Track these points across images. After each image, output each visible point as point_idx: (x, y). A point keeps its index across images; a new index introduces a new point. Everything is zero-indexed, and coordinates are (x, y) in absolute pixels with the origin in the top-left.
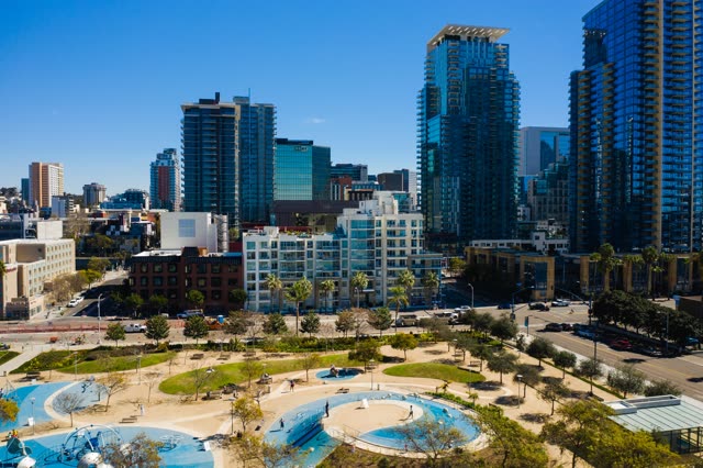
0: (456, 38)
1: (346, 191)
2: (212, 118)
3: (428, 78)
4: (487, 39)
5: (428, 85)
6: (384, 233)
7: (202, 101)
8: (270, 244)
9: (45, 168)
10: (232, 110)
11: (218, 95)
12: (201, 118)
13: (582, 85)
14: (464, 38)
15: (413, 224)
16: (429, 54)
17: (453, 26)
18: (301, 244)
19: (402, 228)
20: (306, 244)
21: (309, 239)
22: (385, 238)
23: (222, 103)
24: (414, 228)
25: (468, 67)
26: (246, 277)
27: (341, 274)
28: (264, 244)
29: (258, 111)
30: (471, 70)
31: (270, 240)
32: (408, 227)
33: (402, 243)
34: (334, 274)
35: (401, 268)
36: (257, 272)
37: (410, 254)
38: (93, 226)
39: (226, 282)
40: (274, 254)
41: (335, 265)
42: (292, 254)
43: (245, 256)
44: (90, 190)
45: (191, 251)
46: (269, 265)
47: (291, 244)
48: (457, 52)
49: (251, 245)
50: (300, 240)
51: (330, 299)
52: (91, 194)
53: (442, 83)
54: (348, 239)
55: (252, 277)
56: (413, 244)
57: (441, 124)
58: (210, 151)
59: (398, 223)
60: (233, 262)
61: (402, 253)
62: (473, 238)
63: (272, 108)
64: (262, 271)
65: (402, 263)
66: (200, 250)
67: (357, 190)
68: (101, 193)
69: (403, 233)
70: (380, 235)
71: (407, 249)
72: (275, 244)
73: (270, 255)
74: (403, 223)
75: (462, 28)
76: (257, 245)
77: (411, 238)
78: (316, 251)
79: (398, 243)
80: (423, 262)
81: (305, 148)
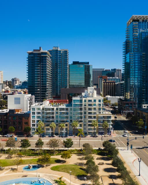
0: (138, 21)
1: (103, 82)
2: (38, 57)
3: (127, 37)
5: (127, 40)
6: (87, 105)
7: (34, 50)
8: (41, 109)
10: (46, 53)
11: (40, 48)
12: (34, 57)
14: (141, 21)
15: (100, 101)
16: (127, 27)
17: (135, 16)
18: (53, 109)
19: (94, 103)
20: (55, 109)
21: (57, 107)
22: (88, 107)
23: (42, 51)
24: (100, 103)
25: (142, 33)
26: (31, 122)
27: (69, 121)
28: (39, 109)
29: (62, 52)
30: (143, 34)
31: (41, 107)
32: (97, 103)
33: (95, 109)
34: (66, 121)
35: (93, 119)
36: (36, 119)
37: (98, 113)
38: (3, 96)
39: (23, 123)
40: (43, 113)
41: (67, 117)
42: (49, 113)
43: (31, 113)
44: (14, 80)
45: (12, 111)
46: (41, 117)
47: (49, 109)
48: (137, 26)
49: (34, 109)
50: (53, 107)
51: (64, 131)
52: (14, 82)
53: (131, 39)
54: (72, 107)
55: (34, 121)
56: (99, 109)
57: (130, 56)
58: (37, 69)
59: (93, 101)
60: (27, 116)
61: (95, 113)
62: (144, 104)
63: (67, 51)
64: (38, 119)
65: (95, 117)
66: (18, 110)
67: (107, 81)
68: (18, 81)
69: (95, 105)
70: (86, 106)
71: (97, 111)
72: (43, 109)
73: (41, 113)
74: (95, 101)
75: (140, 17)
76: (36, 109)
77: (98, 107)
78: (59, 111)
79: (93, 109)
80: (104, 117)
81: (82, 66)
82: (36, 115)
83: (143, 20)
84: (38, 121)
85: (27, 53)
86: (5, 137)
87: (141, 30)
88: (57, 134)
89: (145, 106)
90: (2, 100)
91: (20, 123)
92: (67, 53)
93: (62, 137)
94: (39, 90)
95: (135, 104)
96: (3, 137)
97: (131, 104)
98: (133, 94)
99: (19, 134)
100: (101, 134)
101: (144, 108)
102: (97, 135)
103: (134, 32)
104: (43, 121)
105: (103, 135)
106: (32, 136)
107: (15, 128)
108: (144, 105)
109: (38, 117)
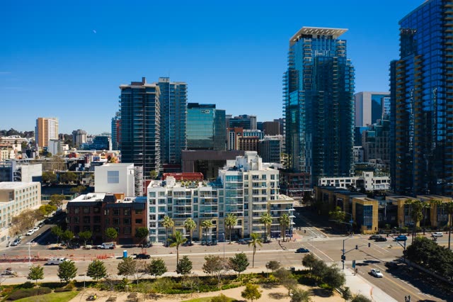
0: (310, 36)
1: (238, 137)
2: (140, 95)
3: (290, 64)
4: (332, 37)
5: (290, 68)
6: (250, 185)
7: (133, 83)
8: (166, 193)
9: (46, 121)
10: (153, 89)
11: (144, 79)
12: (132, 94)
13: (399, 71)
14: (315, 36)
15: (272, 177)
16: (291, 48)
17: (306, 28)
18: (189, 193)
19: (264, 181)
20: (193, 193)
21: (195, 189)
22: (251, 188)
23: (146, 85)
24: (273, 181)
25: (318, 57)
26: (148, 218)
27: (218, 215)
28: (162, 193)
29: (175, 87)
30: (320, 59)
31: (166, 190)
32: (268, 180)
33: (264, 192)
34: (213, 215)
35: (262, 211)
36: (157, 213)
37: (270, 199)
38: (68, 164)
39: (134, 221)
40: (170, 201)
41: (215, 209)
42: (182, 201)
43: (148, 202)
44: (76, 134)
45: (110, 199)
46: (166, 209)
47: (182, 193)
48: (310, 46)
49: (153, 194)
50: (189, 190)
51: (210, 234)
52: (77, 137)
53: (299, 68)
54: (224, 189)
55: (153, 217)
56: (272, 192)
57: (299, 96)
58: (139, 118)
59: (260, 177)
60: (139, 206)
61: (264, 199)
62: (321, 176)
63: (184, 85)
64: (160, 213)
65: (264, 207)
66: (119, 196)
67: (246, 137)
68: (83, 136)
69: (264, 184)
70: (247, 186)
71: (268, 196)
72: (170, 193)
73: (166, 201)
74: (264, 177)
75: (314, 30)
76: (157, 194)
77: (270, 188)
78: (200, 198)
79: (260, 192)
80: (279, 205)
81: (208, 111)
82: (157, 205)
83: (318, 36)
84: (161, 217)
85: (120, 87)
86: (100, 248)
87: (317, 53)
88: (196, 239)
89: (324, 181)
90: (67, 171)
91: (128, 221)
92: (185, 89)
93: (208, 245)
94: (141, 154)
95: (308, 177)
96: (96, 248)
97: (302, 177)
98: (305, 160)
99: (127, 242)
100: (276, 236)
101: (322, 183)
102: (269, 238)
103: (304, 56)
104: (170, 215)
105: (278, 239)
106: (151, 246)
107: (117, 230)
108: (322, 179)
109: (162, 209)
